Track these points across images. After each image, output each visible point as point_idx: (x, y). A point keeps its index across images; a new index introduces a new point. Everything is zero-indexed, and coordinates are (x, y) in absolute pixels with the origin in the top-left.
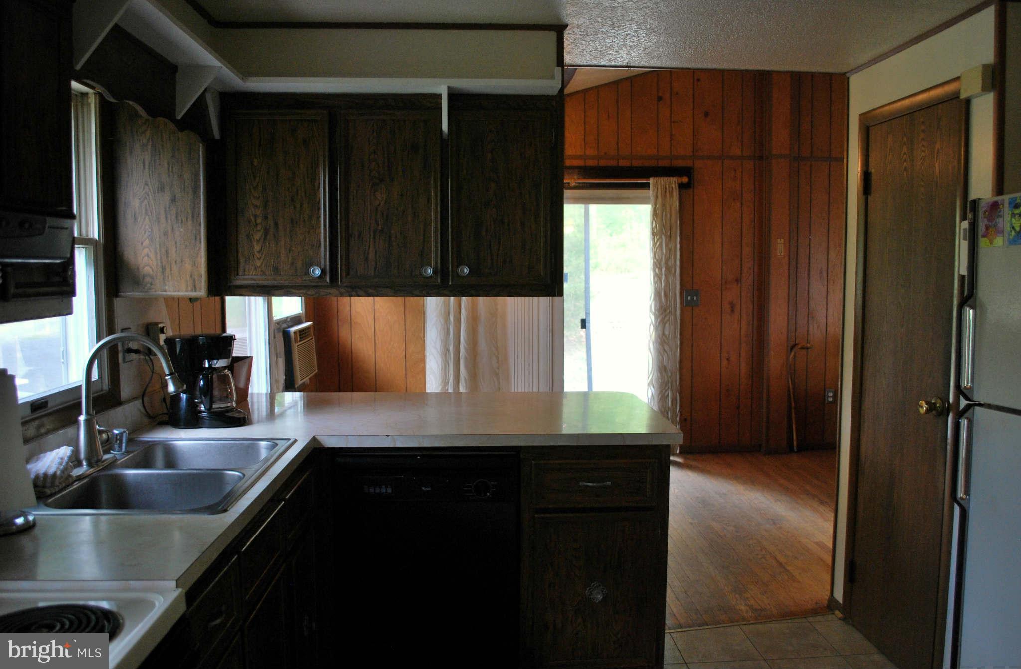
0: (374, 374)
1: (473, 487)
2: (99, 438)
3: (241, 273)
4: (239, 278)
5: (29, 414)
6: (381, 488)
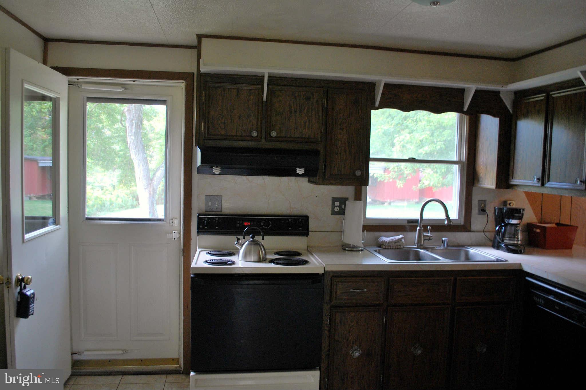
2: (423, 237)
3: (514, 178)
4: (512, 180)
5: (406, 223)
6: (540, 299)
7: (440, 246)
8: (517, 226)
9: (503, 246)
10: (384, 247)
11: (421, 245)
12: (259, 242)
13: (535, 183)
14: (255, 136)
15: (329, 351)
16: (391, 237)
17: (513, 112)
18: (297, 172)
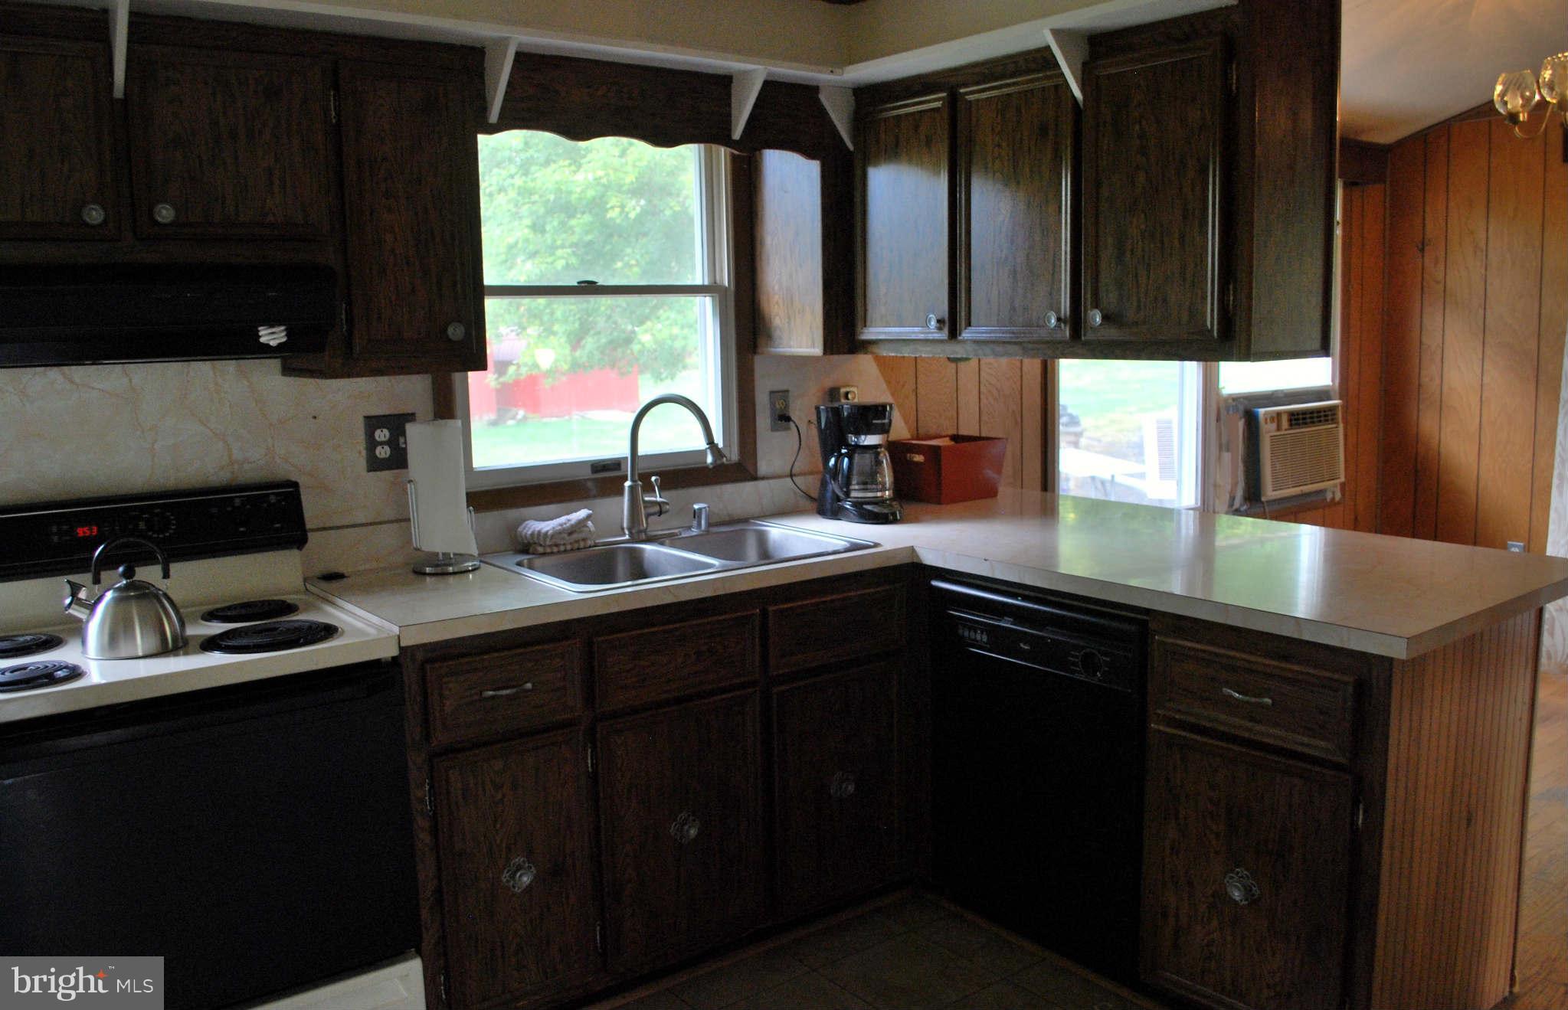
0: (1474, 498)
1: (1080, 658)
2: (645, 507)
3: (868, 324)
4: (865, 330)
5: (587, 473)
6: (976, 632)
7: (689, 528)
8: (879, 450)
9: (848, 507)
10: (540, 550)
11: (640, 532)
12: (154, 586)
13: (932, 333)
14: (95, 222)
15: (439, 891)
16: (556, 518)
17: (855, 144)
18: (262, 340)
